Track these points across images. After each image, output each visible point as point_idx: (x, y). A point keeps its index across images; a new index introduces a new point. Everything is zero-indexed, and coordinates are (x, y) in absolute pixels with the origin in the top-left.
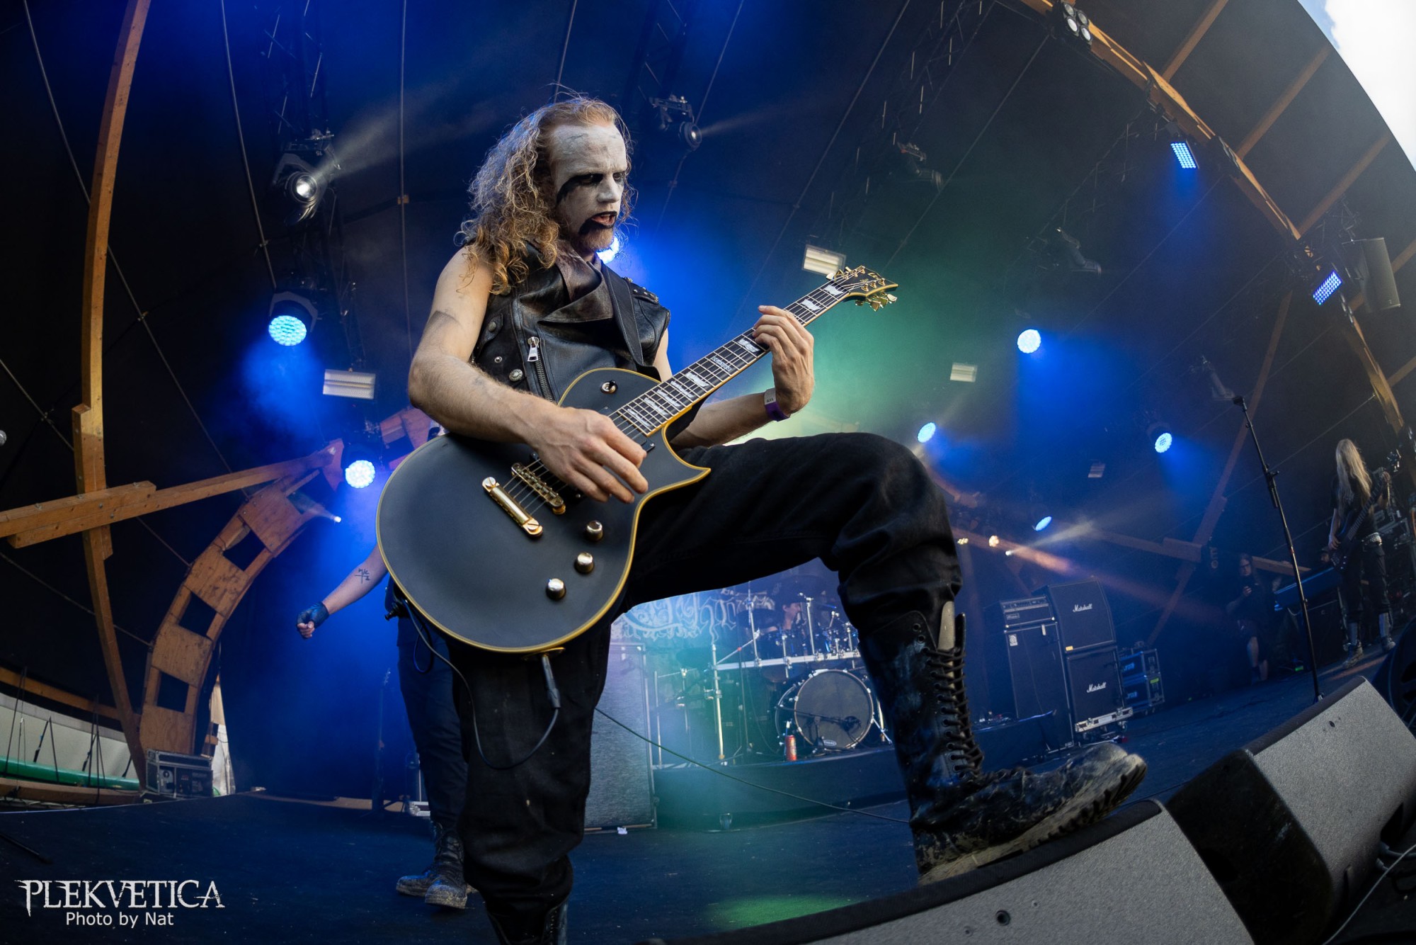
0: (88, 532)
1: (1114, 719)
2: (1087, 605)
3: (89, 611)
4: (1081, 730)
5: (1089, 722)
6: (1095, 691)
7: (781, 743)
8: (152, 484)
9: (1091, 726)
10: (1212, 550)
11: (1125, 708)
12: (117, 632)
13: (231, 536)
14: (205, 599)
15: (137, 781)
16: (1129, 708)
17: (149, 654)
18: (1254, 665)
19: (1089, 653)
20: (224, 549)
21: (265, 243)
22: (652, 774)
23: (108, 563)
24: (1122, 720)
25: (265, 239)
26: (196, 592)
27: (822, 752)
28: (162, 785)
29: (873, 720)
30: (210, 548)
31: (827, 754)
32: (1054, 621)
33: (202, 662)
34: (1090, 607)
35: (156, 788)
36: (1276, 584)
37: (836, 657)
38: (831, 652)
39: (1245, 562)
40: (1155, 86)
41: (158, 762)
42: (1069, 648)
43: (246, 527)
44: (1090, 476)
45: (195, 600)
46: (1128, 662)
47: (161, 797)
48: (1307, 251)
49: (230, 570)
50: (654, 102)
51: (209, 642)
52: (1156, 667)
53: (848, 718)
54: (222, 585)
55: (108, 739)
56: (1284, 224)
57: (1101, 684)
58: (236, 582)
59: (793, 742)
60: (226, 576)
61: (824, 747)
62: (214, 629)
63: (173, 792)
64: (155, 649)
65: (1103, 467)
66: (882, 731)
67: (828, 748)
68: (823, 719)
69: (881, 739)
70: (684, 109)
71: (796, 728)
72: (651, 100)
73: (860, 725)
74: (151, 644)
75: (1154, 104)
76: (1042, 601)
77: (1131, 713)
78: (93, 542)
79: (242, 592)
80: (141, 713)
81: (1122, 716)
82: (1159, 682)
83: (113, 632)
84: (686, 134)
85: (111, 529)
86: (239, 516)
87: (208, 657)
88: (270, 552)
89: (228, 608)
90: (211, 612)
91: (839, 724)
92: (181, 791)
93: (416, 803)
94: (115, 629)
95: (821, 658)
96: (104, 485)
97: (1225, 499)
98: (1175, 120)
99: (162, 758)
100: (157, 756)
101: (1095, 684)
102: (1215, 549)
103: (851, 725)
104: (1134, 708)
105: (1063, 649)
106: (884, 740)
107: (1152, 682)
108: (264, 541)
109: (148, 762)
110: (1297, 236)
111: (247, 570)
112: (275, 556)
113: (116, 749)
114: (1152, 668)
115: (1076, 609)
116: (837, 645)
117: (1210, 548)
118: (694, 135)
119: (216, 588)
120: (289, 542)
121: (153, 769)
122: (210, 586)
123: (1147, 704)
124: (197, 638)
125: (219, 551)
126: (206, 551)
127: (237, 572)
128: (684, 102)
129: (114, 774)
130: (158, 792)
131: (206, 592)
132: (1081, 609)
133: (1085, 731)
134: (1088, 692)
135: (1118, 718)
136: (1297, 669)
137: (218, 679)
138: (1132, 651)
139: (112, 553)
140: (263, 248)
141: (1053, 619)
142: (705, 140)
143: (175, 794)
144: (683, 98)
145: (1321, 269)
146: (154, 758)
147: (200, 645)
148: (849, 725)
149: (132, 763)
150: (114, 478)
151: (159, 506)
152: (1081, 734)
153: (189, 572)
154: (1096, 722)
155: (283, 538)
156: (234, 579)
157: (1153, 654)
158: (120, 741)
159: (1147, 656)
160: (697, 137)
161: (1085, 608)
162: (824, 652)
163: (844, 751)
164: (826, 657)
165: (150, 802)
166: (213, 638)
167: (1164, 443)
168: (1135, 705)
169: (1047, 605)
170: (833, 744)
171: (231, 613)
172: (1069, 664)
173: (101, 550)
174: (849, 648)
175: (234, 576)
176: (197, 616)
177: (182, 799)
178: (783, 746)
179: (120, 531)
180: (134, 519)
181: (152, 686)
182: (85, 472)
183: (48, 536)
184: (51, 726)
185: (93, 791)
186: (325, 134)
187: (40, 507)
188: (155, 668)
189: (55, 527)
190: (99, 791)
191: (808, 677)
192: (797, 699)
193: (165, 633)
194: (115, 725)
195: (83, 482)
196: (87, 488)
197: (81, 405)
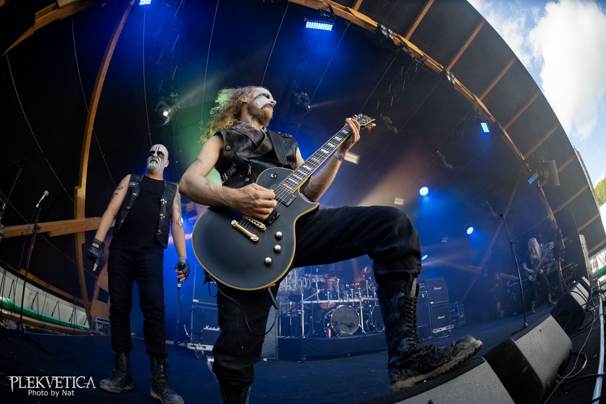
0: (77, 233)
2: (439, 287)
3: (75, 263)
4: (435, 332)
5: (438, 329)
6: (441, 319)
7: (325, 331)
9: (438, 331)
12: (85, 271)
15: (88, 327)
16: (452, 325)
17: (96, 281)
18: (499, 311)
19: (438, 305)
21: (150, 134)
22: (277, 339)
23: (83, 245)
24: (450, 329)
25: (150, 132)
27: (340, 335)
28: (97, 329)
29: (359, 325)
31: (342, 336)
32: (427, 293)
34: (440, 288)
35: (95, 330)
36: (508, 283)
37: (347, 301)
38: (345, 299)
39: (497, 275)
40: (476, 102)
41: (97, 321)
42: (432, 303)
44: (443, 241)
46: (453, 309)
47: (97, 334)
48: (527, 164)
50: (295, 94)
52: (463, 311)
53: (350, 323)
55: (79, 311)
56: (519, 154)
57: (443, 316)
59: (330, 331)
61: (341, 333)
63: (101, 332)
64: (98, 279)
65: (447, 238)
66: (363, 329)
67: (342, 334)
68: (341, 323)
69: (362, 332)
70: (306, 97)
71: (331, 326)
72: (294, 93)
73: (354, 326)
74: (97, 277)
75: (476, 108)
76: (423, 285)
77: (453, 327)
78: (78, 238)
80: (92, 302)
81: (450, 328)
82: (463, 316)
83: (83, 271)
84: (306, 107)
85: (85, 234)
91: (347, 325)
92: (104, 332)
93: (190, 344)
94: (84, 270)
95: (342, 301)
96: (84, 217)
97: (491, 252)
98: (483, 115)
99: (98, 319)
100: (96, 319)
101: (441, 316)
103: (351, 326)
104: (454, 325)
105: (430, 303)
106: (363, 332)
107: (461, 316)
109: (93, 320)
110: (524, 159)
113: (82, 314)
114: (461, 311)
115: (435, 289)
116: (348, 297)
118: (309, 107)
121: (95, 323)
123: (458, 324)
128: (306, 95)
129: (81, 323)
130: (96, 332)
132: (437, 289)
133: (436, 333)
134: (438, 319)
135: (448, 329)
136: (514, 314)
138: (454, 305)
139: (85, 242)
140: (149, 136)
142: (313, 109)
143: (102, 333)
144: (306, 94)
145: (531, 171)
148: (350, 326)
149: (87, 321)
150: (88, 215)
152: (435, 334)
154: (440, 330)
157: (462, 306)
158: (84, 311)
159: (459, 307)
160: (310, 108)
161: (438, 289)
162: (343, 299)
163: (348, 335)
164: (343, 301)
165: (93, 335)
167: (470, 231)
168: (455, 324)
169: (424, 287)
170: (344, 332)
172: (431, 308)
173: (81, 241)
174: (352, 298)
177: (104, 335)
178: (326, 332)
181: (96, 293)
182: (78, 211)
183: (62, 234)
184: (59, 304)
185: (72, 329)
186: (175, 94)
187: (60, 222)
188: (98, 286)
189: (65, 230)
190: (74, 329)
191: (336, 308)
192: (332, 315)
193: (103, 274)
194: (82, 306)
195: (76, 215)
196: (78, 217)
197: (78, 186)
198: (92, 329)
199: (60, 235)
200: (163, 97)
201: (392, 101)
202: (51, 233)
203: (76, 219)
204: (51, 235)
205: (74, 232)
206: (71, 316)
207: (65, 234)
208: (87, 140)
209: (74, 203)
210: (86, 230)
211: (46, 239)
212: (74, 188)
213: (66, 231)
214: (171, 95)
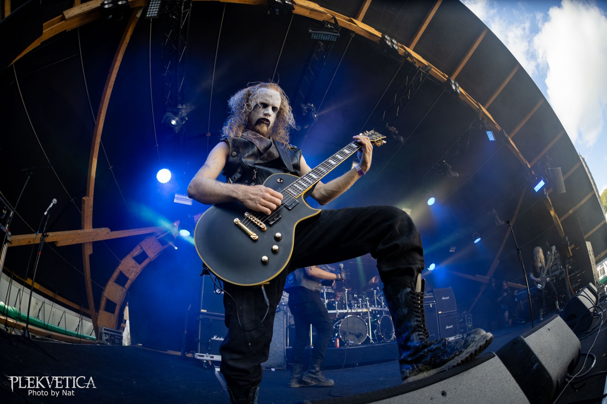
0: (84, 243)
1: (455, 339)
2: (447, 297)
3: (82, 274)
6: (449, 328)
7: (333, 341)
8: (109, 229)
10: (493, 279)
11: (459, 335)
12: (92, 282)
13: (136, 252)
14: (125, 274)
15: (95, 337)
16: (461, 335)
17: (103, 292)
18: (507, 320)
19: (446, 315)
20: (133, 256)
22: (285, 350)
23: (91, 256)
25: (158, 144)
26: (122, 271)
27: (348, 345)
28: (104, 339)
29: (367, 335)
30: (128, 255)
31: (350, 346)
33: (122, 297)
34: (448, 298)
35: (102, 340)
36: (516, 292)
37: (355, 311)
38: (354, 309)
39: (505, 284)
40: (481, 111)
41: (103, 331)
42: (440, 312)
43: (142, 249)
44: (450, 251)
45: (121, 273)
46: (460, 319)
47: (103, 344)
48: (532, 172)
49: (135, 264)
50: (302, 105)
51: (125, 290)
52: (471, 320)
53: (358, 333)
54: (131, 269)
55: (86, 321)
56: (525, 163)
57: (451, 326)
58: (137, 269)
59: (338, 341)
60: (133, 266)
61: (349, 343)
62: (127, 285)
63: (108, 342)
64: (106, 290)
65: (455, 248)
66: (371, 339)
67: (351, 344)
68: (350, 333)
69: (370, 342)
70: (312, 108)
71: (339, 336)
73: (363, 336)
74: (104, 288)
75: (481, 117)
76: (431, 295)
78: (86, 248)
79: (139, 272)
80: (98, 313)
82: (471, 326)
83: (90, 282)
84: (313, 116)
85: (93, 244)
86: (140, 245)
87: (125, 295)
88: (150, 259)
89: (133, 278)
90: (127, 279)
91: (355, 335)
92: (111, 342)
93: (197, 354)
96: (91, 227)
97: (499, 261)
98: (488, 123)
99: (105, 329)
101: (449, 326)
102: (494, 279)
103: (360, 336)
105: (438, 313)
106: (371, 342)
107: (469, 326)
108: (148, 255)
109: (99, 330)
110: (529, 167)
111: (142, 264)
112: (152, 261)
113: (88, 325)
114: (469, 321)
115: (443, 298)
116: (356, 307)
117: (492, 278)
118: (315, 116)
119: (129, 270)
120: (157, 256)
121: (101, 333)
122: (127, 269)
124: (121, 288)
125: (131, 257)
126: (127, 256)
127: (137, 265)
128: (313, 106)
129: (87, 334)
130: (102, 342)
131: (125, 271)
132: (445, 298)
134: (446, 328)
136: (522, 322)
137: (127, 304)
138: (462, 315)
139: (92, 252)
140: (157, 147)
141: (435, 301)
143: (109, 343)
145: (537, 179)
146: (102, 329)
147: (122, 290)
148: (358, 336)
149: (94, 331)
150: (95, 225)
151: (111, 237)
153: (120, 264)
155: (156, 254)
156: (136, 268)
157: (470, 316)
158: (90, 322)
159: (467, 317)
160: (317, 116)
161: (446, 298)
162: (351, 309)
163: (357, 345)
164: (351, 311)
165: (99, 345)
166: (127, 288)
167: (477, 241)
169: (433, 296)
170: (353, 342)
171: (134, 279)
172: (439, 318)
173: (88, 251)
174: (360, 308)
175: (136, 266)
176: (122, 280)
177: (111, 345)
178: (334, 342)
179: (96, 245)
180: (101, 241)
181: (103, 303)
182: (85, 221)
183: (69, 244)
184: (65, 314)
185: (79, 339)
186: (183, 106)
187: (67, 232)
188: (105, 297)
189: (72, 240)
190: (81, 339)
191: (344, 318)
192: (340, 325)
193: (110, 285)
194: (89, 316)
195: (84, 225)
196: (85, 227)
197: (85, 197)
198: (99, 339)
199: (68, 245)
200: (170, 109)
201: (398, 111)
202: (59, 243)
203: (84, 230)
204: (58, 245)
205: (81, 242)
206: (77, 326)
207: (72, 244)
208: (95, 151)
209: (81, 214)
210: (93, 241)
211: (53, 249)
212: (81, 199)
213: (74, 241)
214: (178, 107)
